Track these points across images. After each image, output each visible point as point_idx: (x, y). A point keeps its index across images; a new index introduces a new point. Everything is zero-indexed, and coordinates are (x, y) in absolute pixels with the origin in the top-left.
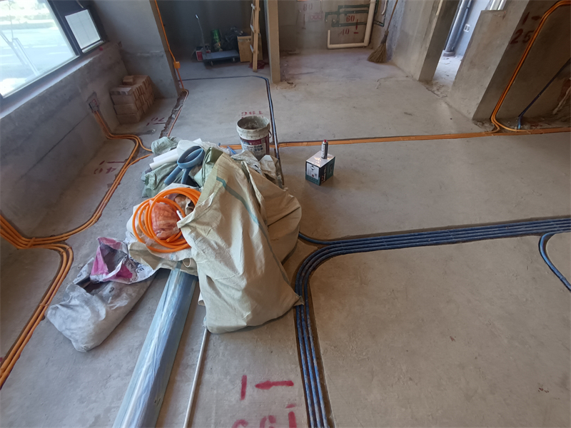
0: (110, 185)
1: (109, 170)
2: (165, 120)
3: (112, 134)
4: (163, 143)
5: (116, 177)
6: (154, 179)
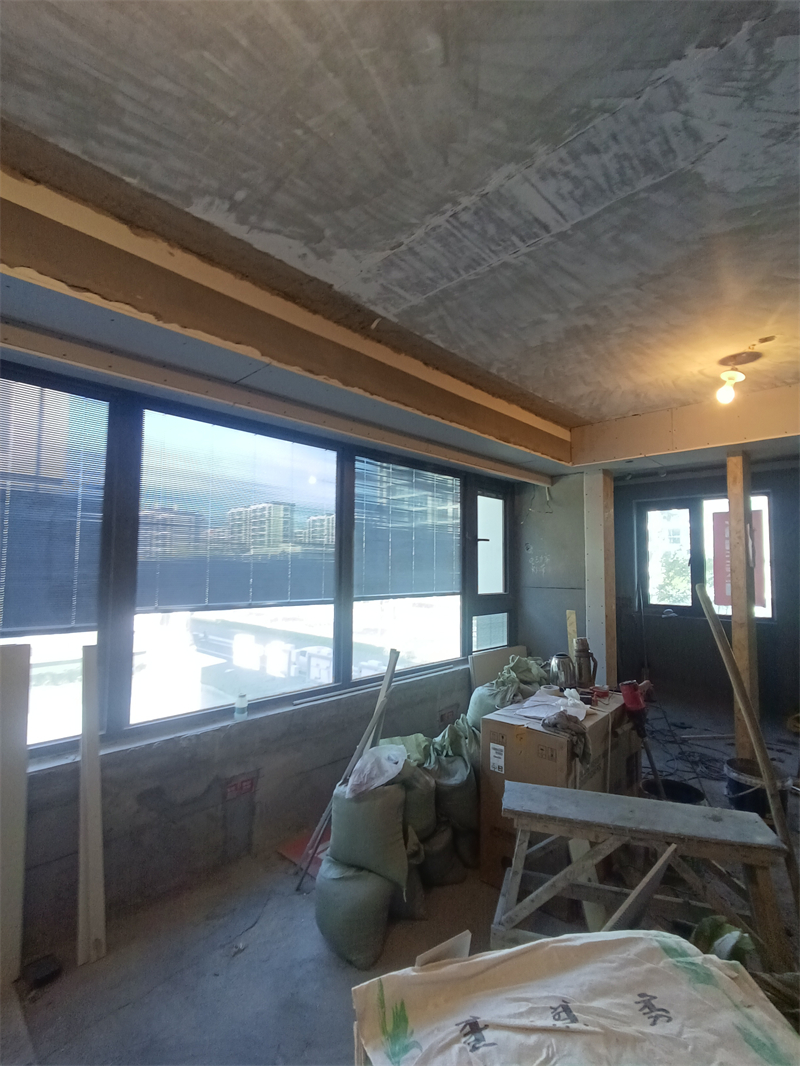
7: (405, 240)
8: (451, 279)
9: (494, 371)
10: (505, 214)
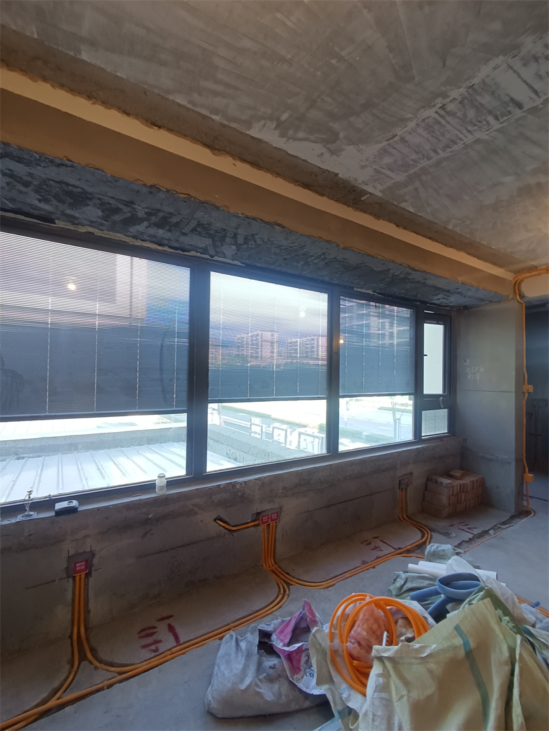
0: (364, 563)
1: (376, 548)
2: (476, 532)
3: (407, 516)
4: (444, 550)
5: (376, 559)
6: (402, 582)
7: (399, 132)
8: (429, 158)
9: (450, 227)
10: (486, 100)
